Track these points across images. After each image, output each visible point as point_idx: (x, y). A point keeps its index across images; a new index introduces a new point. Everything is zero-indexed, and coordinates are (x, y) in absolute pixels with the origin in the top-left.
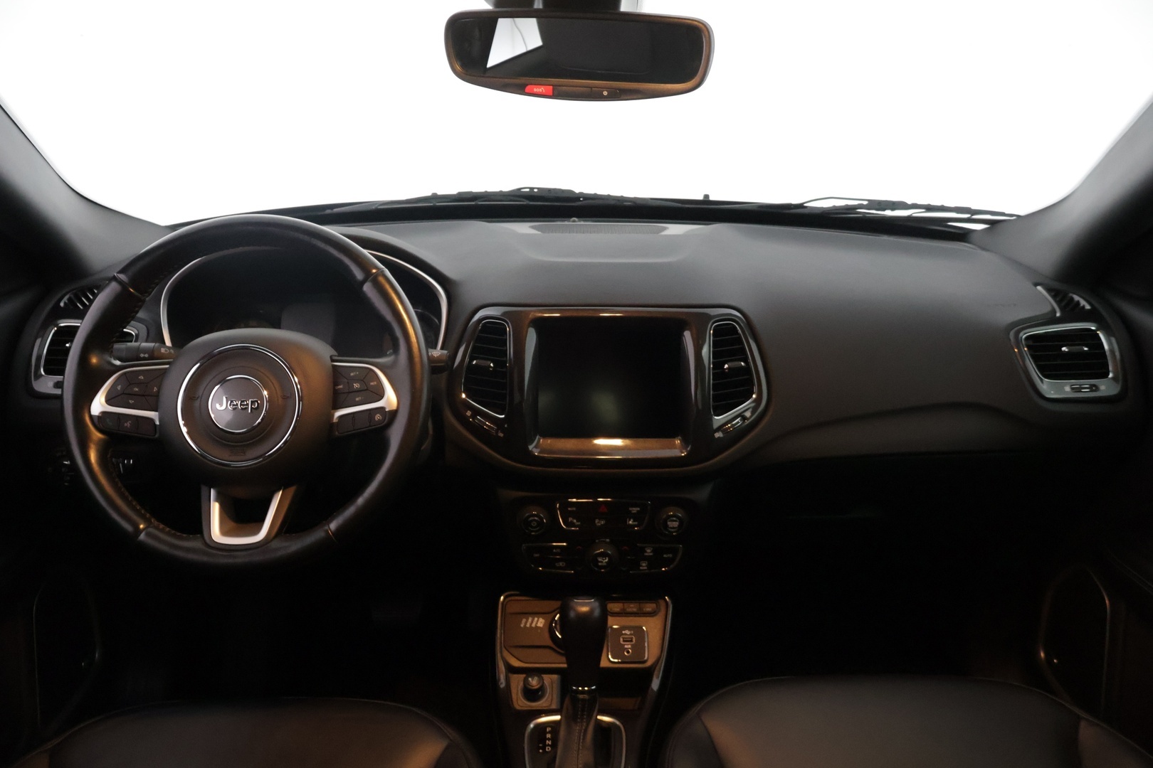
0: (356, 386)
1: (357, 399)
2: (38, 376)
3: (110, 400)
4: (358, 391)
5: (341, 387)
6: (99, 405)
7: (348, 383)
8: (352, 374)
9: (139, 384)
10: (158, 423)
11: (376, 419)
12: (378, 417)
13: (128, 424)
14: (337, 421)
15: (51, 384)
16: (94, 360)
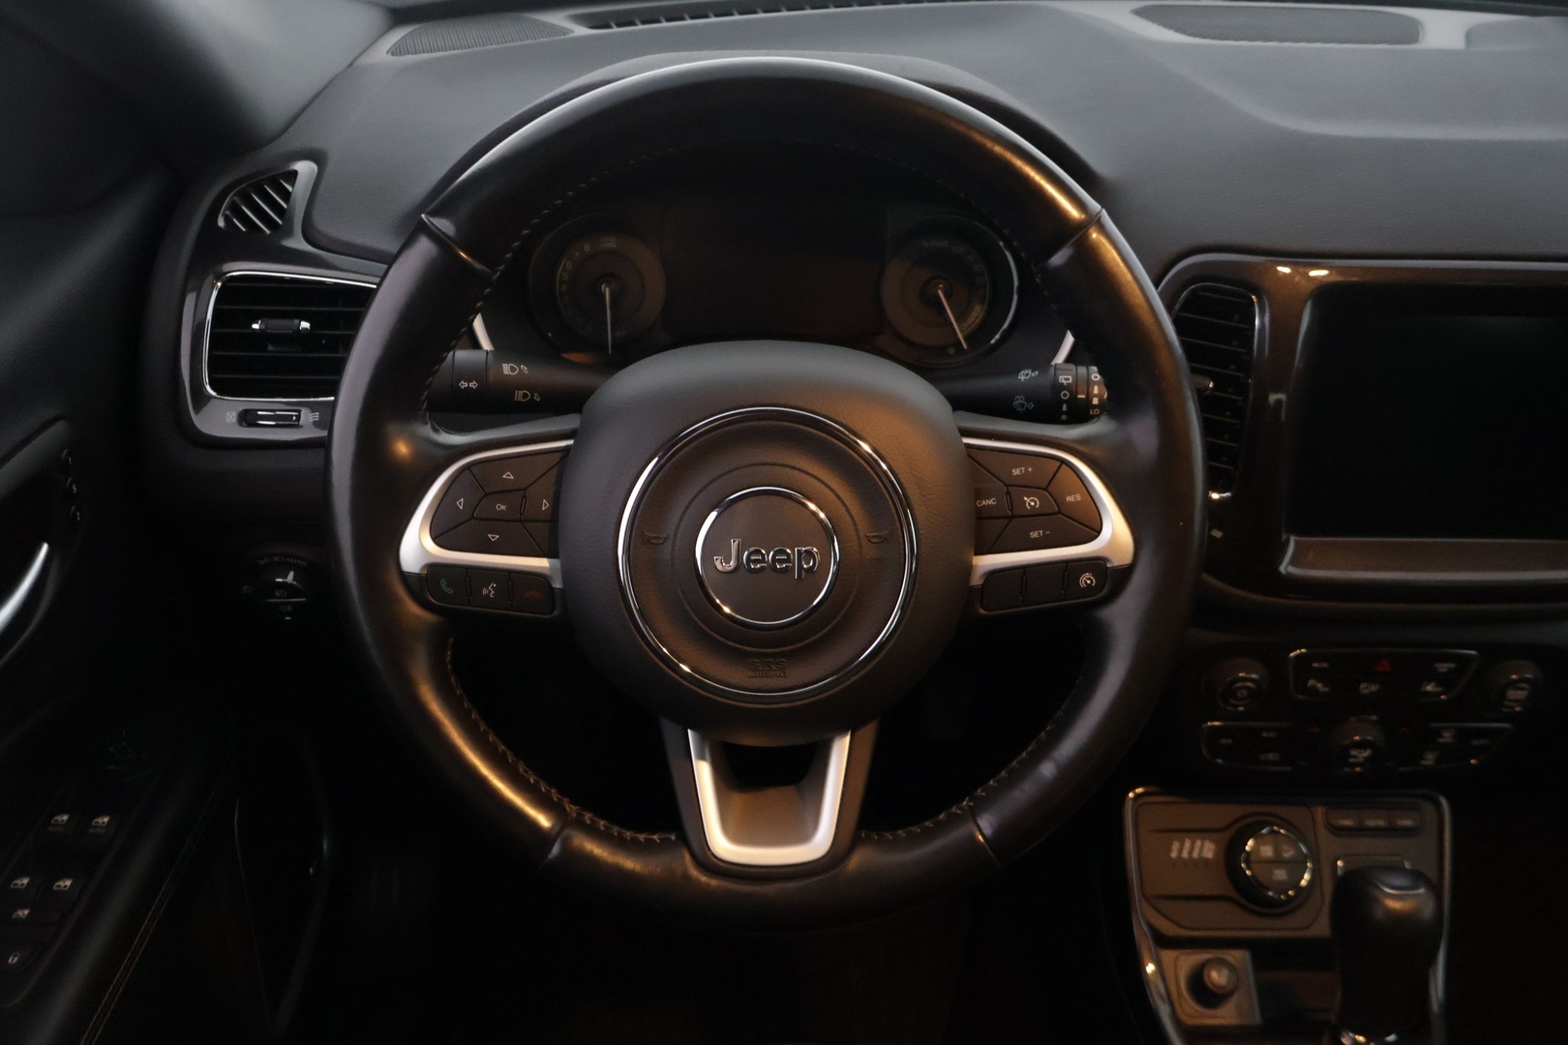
0: (1031, 502)
1: (1034, 535)
2: (201, 400)
3: (441, 534)
4: (1034, 514)
5: (991, 502)
6: (417, 546)
7: (1008, 493)
8: (1016, 472)
9: (505, 492)
10: (557, 584)
11: (1082, 584)
12: (1086, 579)
13: (489, 591)
14: (981, 582)
15: (232, 417)
16: (402, 449)
